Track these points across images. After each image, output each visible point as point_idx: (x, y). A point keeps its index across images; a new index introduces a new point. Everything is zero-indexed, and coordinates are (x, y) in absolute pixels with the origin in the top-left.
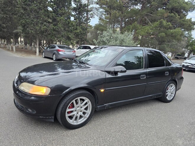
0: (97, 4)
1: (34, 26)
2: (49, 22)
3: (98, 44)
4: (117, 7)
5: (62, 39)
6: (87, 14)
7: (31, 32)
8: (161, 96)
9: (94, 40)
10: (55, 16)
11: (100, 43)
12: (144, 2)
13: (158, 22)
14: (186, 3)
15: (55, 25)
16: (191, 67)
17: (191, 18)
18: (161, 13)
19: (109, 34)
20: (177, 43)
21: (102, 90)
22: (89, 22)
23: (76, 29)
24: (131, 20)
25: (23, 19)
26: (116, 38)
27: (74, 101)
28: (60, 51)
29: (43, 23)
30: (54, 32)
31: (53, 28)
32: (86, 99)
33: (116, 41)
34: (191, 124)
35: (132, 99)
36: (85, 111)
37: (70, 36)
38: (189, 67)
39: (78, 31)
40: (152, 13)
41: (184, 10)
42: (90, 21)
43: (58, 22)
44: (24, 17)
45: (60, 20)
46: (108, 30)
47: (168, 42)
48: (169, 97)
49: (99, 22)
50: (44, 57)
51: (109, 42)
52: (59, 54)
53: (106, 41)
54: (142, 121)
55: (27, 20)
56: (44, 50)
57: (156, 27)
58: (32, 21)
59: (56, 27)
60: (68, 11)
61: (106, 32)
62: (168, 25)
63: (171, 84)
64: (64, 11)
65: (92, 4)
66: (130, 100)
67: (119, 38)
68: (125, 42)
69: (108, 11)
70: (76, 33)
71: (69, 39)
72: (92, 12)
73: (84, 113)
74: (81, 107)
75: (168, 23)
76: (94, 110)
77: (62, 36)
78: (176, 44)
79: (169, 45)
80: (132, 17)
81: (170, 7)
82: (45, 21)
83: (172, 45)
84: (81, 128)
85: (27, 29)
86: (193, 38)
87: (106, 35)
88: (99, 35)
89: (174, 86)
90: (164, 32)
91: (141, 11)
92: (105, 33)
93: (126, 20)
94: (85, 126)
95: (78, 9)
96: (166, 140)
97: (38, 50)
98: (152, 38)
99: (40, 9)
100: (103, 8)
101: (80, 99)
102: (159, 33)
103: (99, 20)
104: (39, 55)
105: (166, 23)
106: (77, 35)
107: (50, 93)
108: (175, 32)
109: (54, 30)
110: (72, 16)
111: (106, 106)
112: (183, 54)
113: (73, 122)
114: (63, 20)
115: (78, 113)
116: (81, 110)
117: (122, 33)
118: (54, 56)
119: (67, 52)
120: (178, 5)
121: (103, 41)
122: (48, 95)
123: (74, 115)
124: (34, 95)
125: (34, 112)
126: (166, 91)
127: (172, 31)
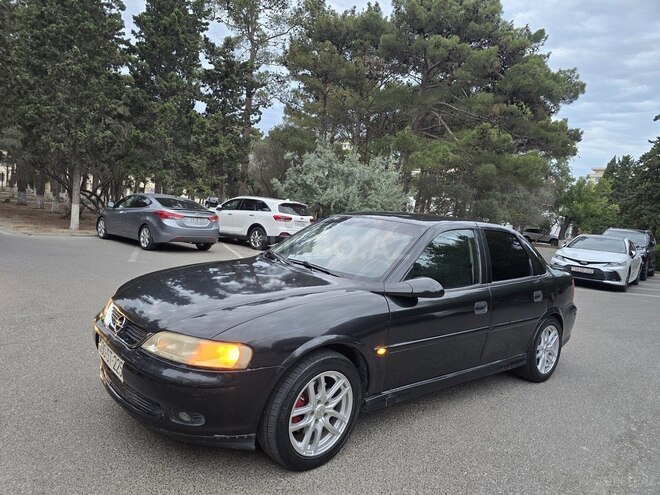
0: (285, 64)
1: (68, 126)
2: (120, 117)
3: (288, 194)
4: (349, 76)
5: (168, 174)
6: (249, 95)
7: (58, 149)
8: (524, 363)
9: (275, 180)
10: (144, 98)
11: (292, 189)
12: (430, 67)
13: (475, 132)
14: (555, 78)
15: (142, 127)
16: (579, 270)
17: (566, 120)
18: (483, 103)
19: (322, 162)
20: (527, 193)
21: (382, 351)
22: (257, 121)
23: (216, 143)
24: (387, 117)
25: (29, 103)
26: (348, 177)
27: (311, 385)
28: (166, 217)
29: (100, 120)
30: (139, 152)
31: (137, 137)
32: (339, 378)
33: (347, 184)
34: (617, 442)
35: (451, 375)
36: (335, 414)
37: (194, 165)
38: (573, 269)
39: (222, 149)
40: (452, 102)
41: (550, 97)
42: (260, 119)
43: (154, 116)
44: (31, 96)
45: (163, 111)
46: (319, 148)
47: (503, 190)
48: (543, 365)
49: (284, 118)
50: (102, 235)
51: (325, 189)
52: (163, 226)
53: (316, 185)
54: (489, 440)
55: (44, 109)
56: (105, 213)
57: (469, 145)
58: (61, 110)
59: (146, 133)
60: (190, 84)
61: (313, 155)
62: (505, 141)
63: (549, 328)
64: (174, 84)
65: (267, 62)
66: (448, 376)
67: (357, 175)
68: (376, 189)
69: (318, 89)
70: (213, 156)
71: (188, 173)
72: (263, 88)
73: (333, 420)
74: (327, 403)
75: (503, 136)
76: (358, 411)
77: (166, 165)
78: (526, 198)
79: (504, 199)
80: (390, 110)
81: (509, 86)
82: (108, 113)
83: (513, 201)
84: (324, 468)
85: (43, 137)
86: (574, 180)
87: (314, 165)
88: (290, 166)
89: (555, 332)
90: (491, 162)
91: (420, 93)
92: (310, 159)
93: (372, 118)
94: (335, 461)
95: (221, 78)
96: (565, 486)
97: (75, 209)
98: (451, 176)
99: (91, 71)
100: (302, 78)
101: (326, 378)
102: (479, 163)
103: (286, 112)
104: (80, 228)
105: (499, 135)
106: (215, 163)
107: (253, 363)
108: (525, 164)
109: (140, 144)
110: (201, 97)
111: (386, 396)
112: (547, 227)
113: (305, 449)
114: (172, 111)
115: (317, 421)
116: (326, 411)
117: (364, 160)
118: (145, 233)
119: (189, 220)
120: (531, 83)
121: (305, 185)
122: (245, 367)
123: (308, 427)
124: (205, 368)
125: (199, 422)
126: (535, 346)
127: (515, 156)
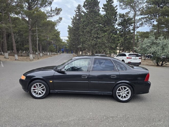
21: (51, 81)
23: (119, 40)
35: (77, 91)
66: (76, 91)
101: (39, 84)
116: (40, 90)
122: (25, 79)
